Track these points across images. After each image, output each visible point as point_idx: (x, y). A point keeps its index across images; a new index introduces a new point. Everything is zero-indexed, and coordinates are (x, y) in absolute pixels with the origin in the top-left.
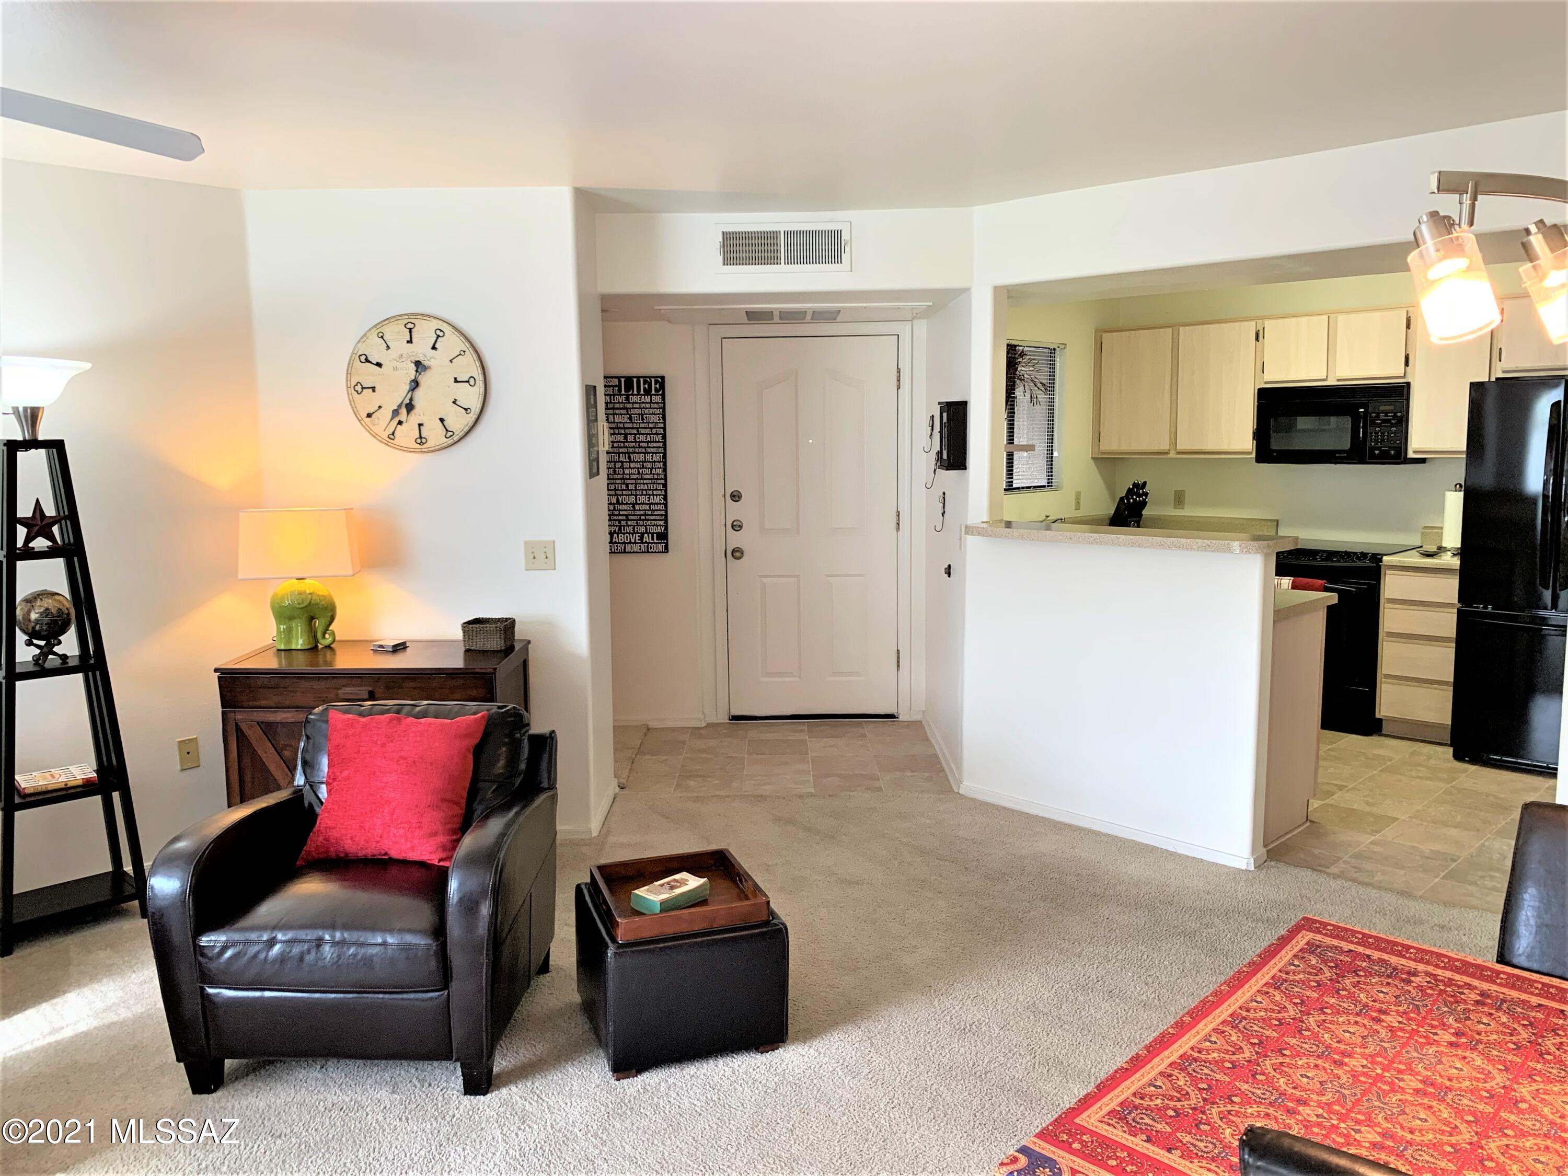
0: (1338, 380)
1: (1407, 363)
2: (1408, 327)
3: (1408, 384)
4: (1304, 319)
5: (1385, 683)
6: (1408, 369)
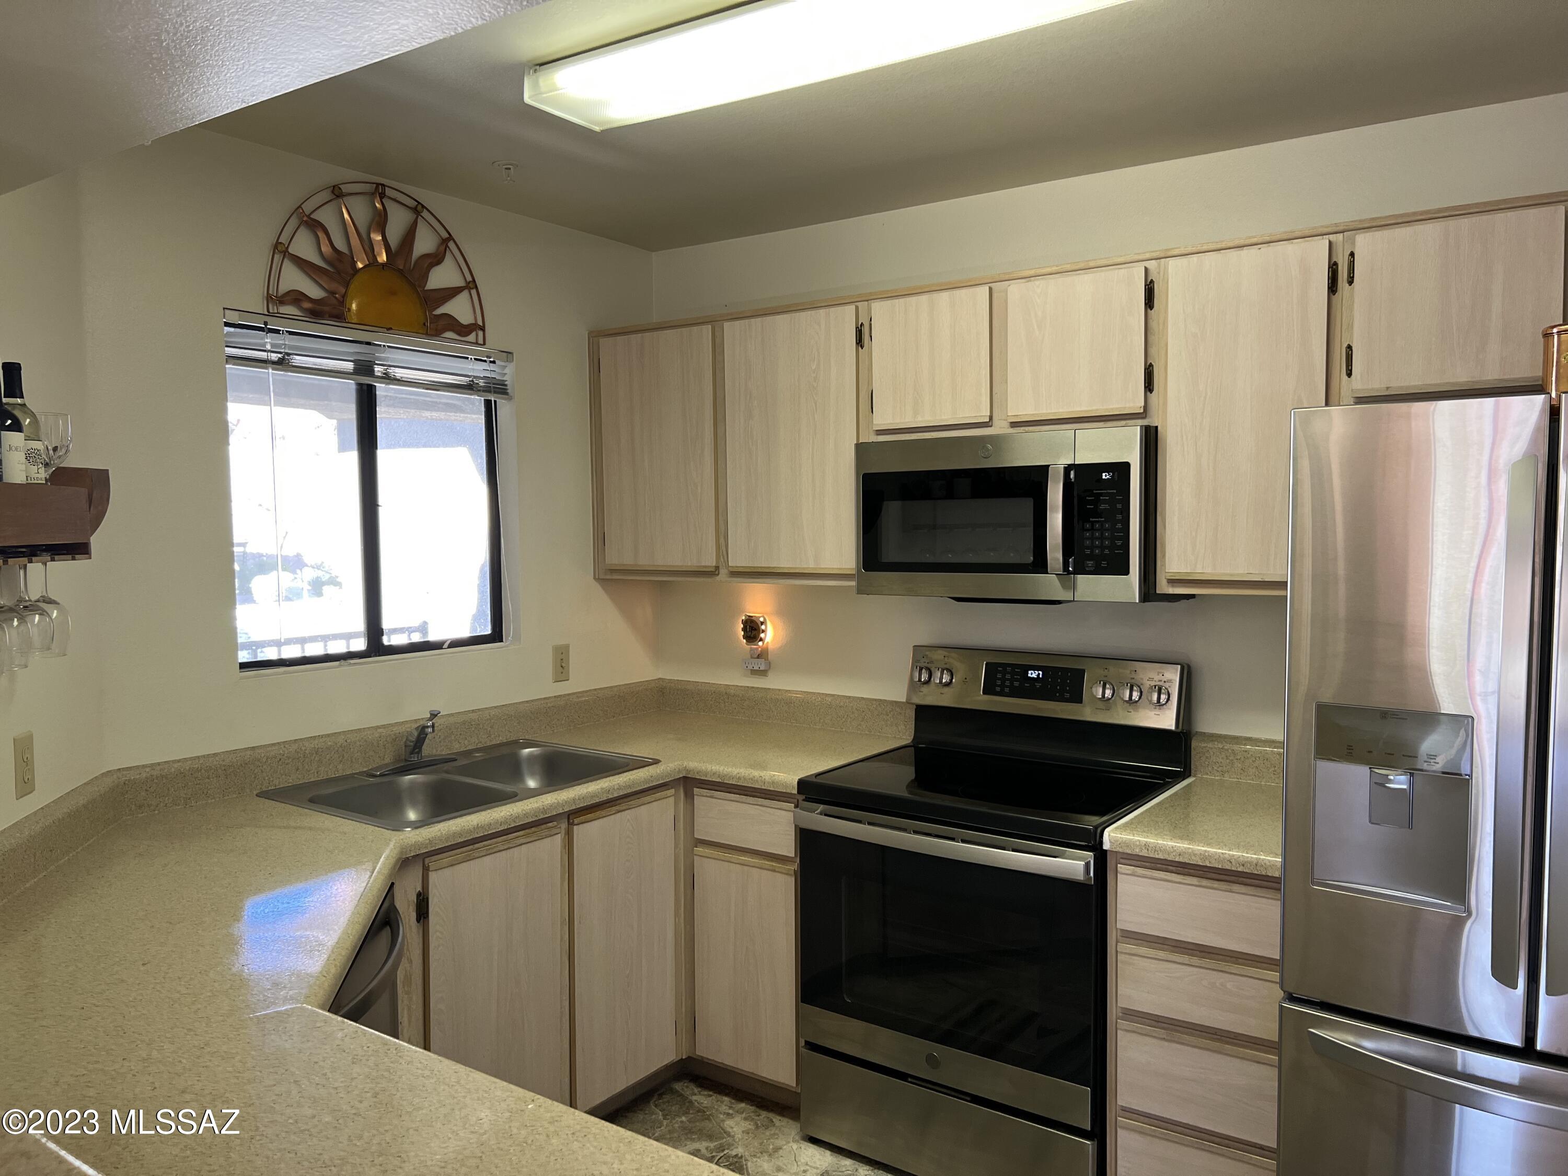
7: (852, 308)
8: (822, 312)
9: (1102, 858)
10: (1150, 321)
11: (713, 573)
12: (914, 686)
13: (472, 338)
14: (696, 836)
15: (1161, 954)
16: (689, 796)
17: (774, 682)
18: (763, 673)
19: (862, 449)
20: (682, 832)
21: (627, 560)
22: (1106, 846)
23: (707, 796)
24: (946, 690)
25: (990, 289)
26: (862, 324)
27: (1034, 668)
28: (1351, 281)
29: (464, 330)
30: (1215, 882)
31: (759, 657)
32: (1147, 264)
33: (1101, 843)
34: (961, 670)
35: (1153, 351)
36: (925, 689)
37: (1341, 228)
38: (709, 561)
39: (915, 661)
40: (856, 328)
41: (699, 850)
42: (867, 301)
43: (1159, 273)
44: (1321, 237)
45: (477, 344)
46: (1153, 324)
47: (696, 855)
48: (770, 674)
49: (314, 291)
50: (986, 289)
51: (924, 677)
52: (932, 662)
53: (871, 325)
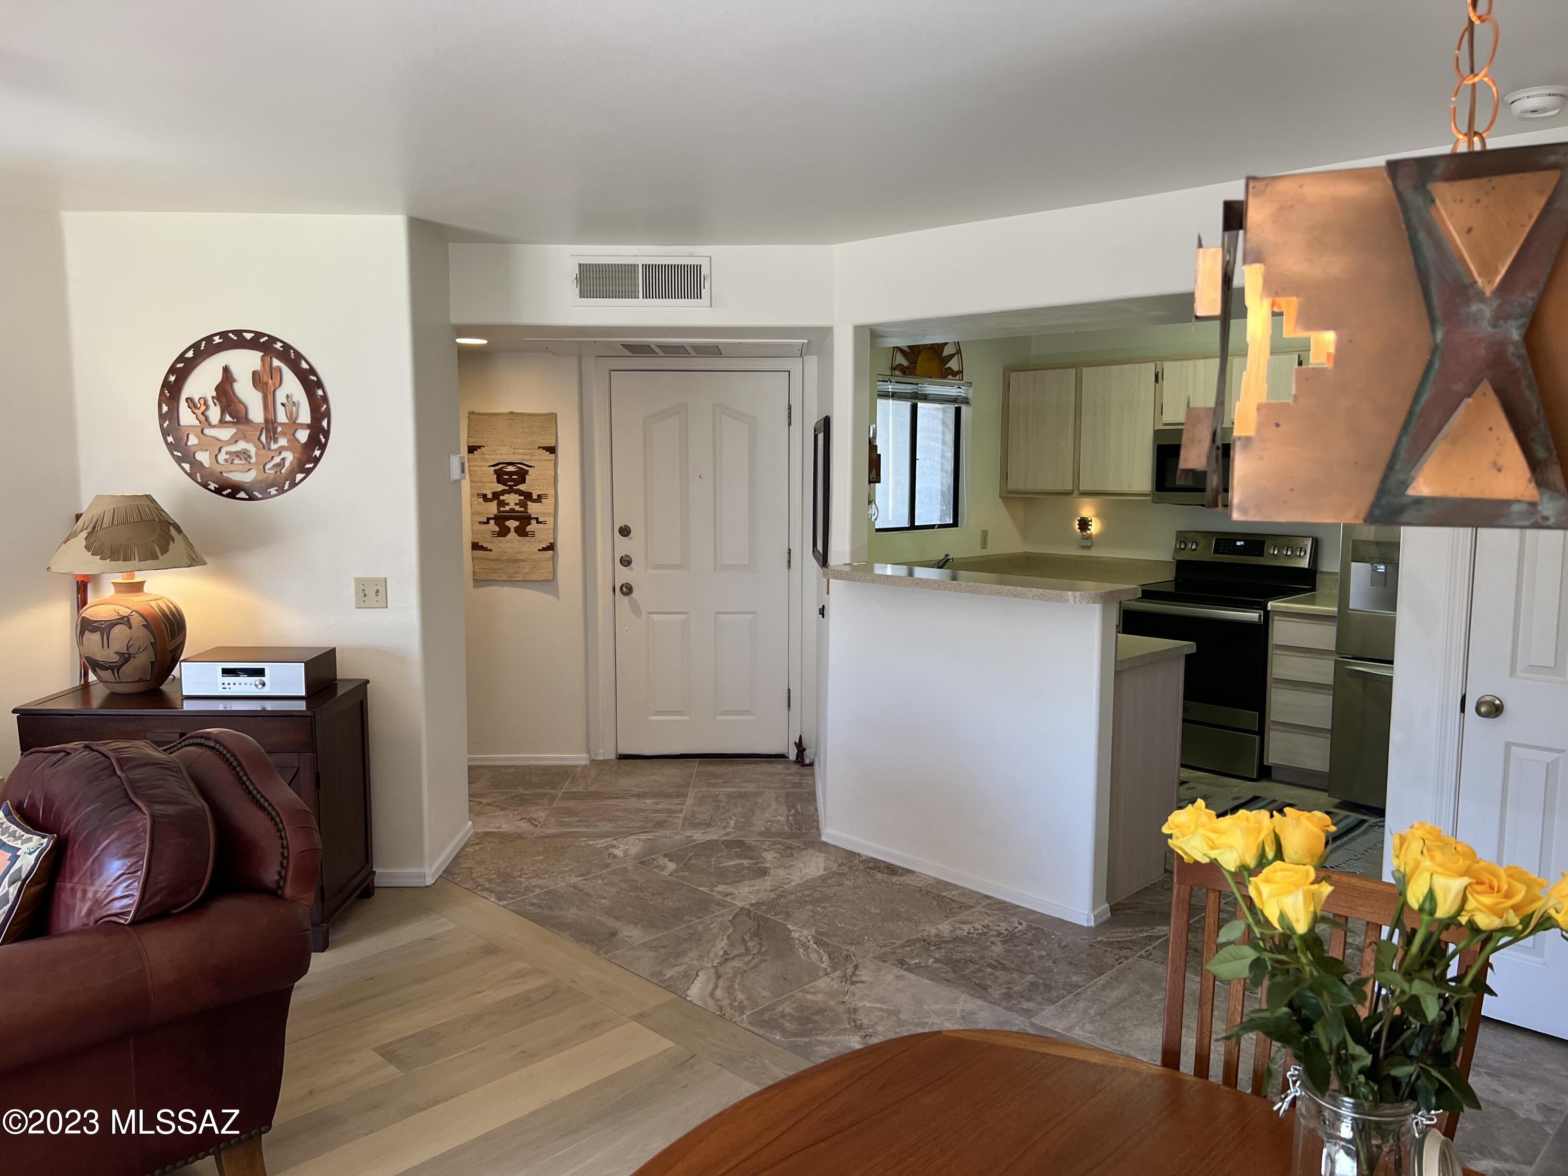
5: (1273, 730)
9: (1267, 614)
11: (1068, 493)
12: (1177, 550)
13: (957, 377)
17: (1095, 553)
18: (1088, 548)
19: (1157, 433)
21: (1021, 486)
22: (1269, 608)
24: (1193, 552)
27: (1240, 541)
29: (955, 374)
31: (1087, 539)
33: (1267, 607)
34: (1202, 543)
36: (1183, 552)
38: (1068, 487)
39: (1177, 539)
45: (959, 380)
48: (1093, 548)
49: (905, 363)
51: (1183, 546)
52: (1186, 539)
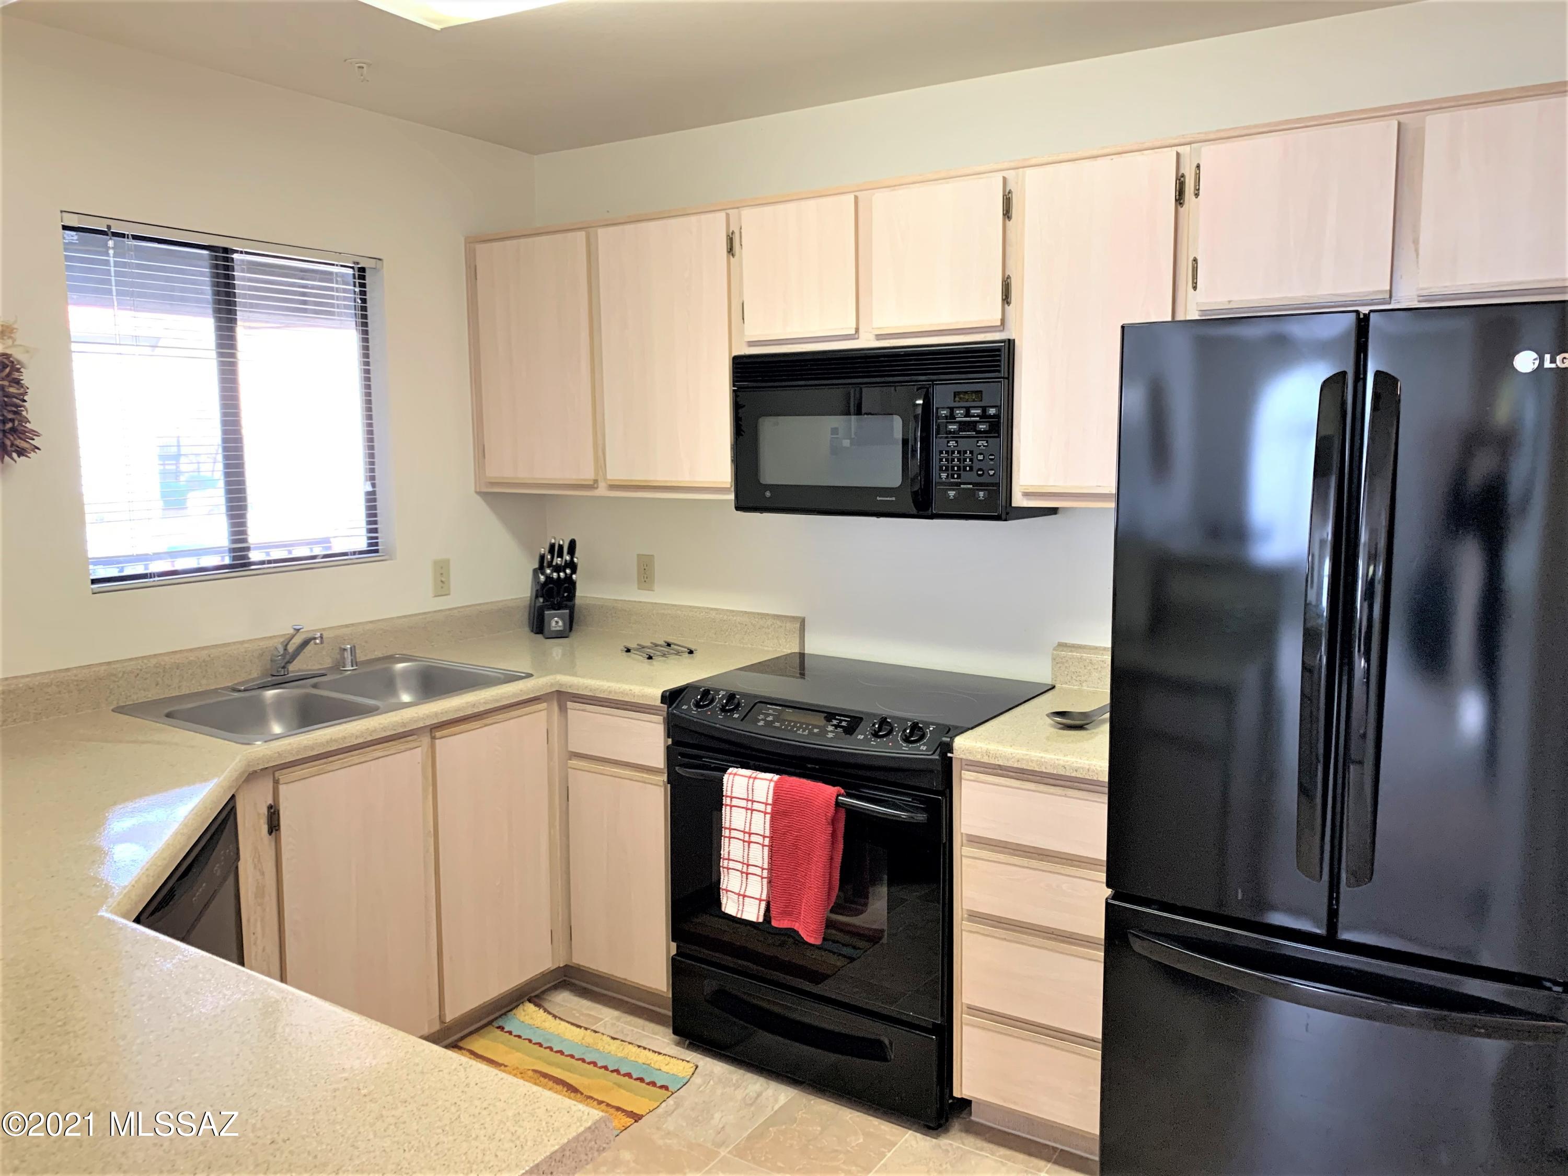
0: (879, 337)
1: (1006, 298)
2: (1007, 214)
3: (1010, 344)
4: (812, 203)
6: (1009, 309)
7: (722, 215)
8: (693, 219)
10: (1008, 232)
14: (571, 749)
15: (1002, 857)
16: (563, 709)
20: (556, 745)
23: (579, 710)
25: (856, 198)
26: (733, 233)
28: (1197, 195)
30: (1052, 787)
32: (1005, 174)
35: (1010, 263)
37: (1188, 140)
40: (728, 236)
41: (574, 762)
42: (738, 208)
43: (1017, 183)
44: (1170, 149)
46: (1011, 235)
47: (571, 768)
50: (851, 197)
53: (741, 233)
